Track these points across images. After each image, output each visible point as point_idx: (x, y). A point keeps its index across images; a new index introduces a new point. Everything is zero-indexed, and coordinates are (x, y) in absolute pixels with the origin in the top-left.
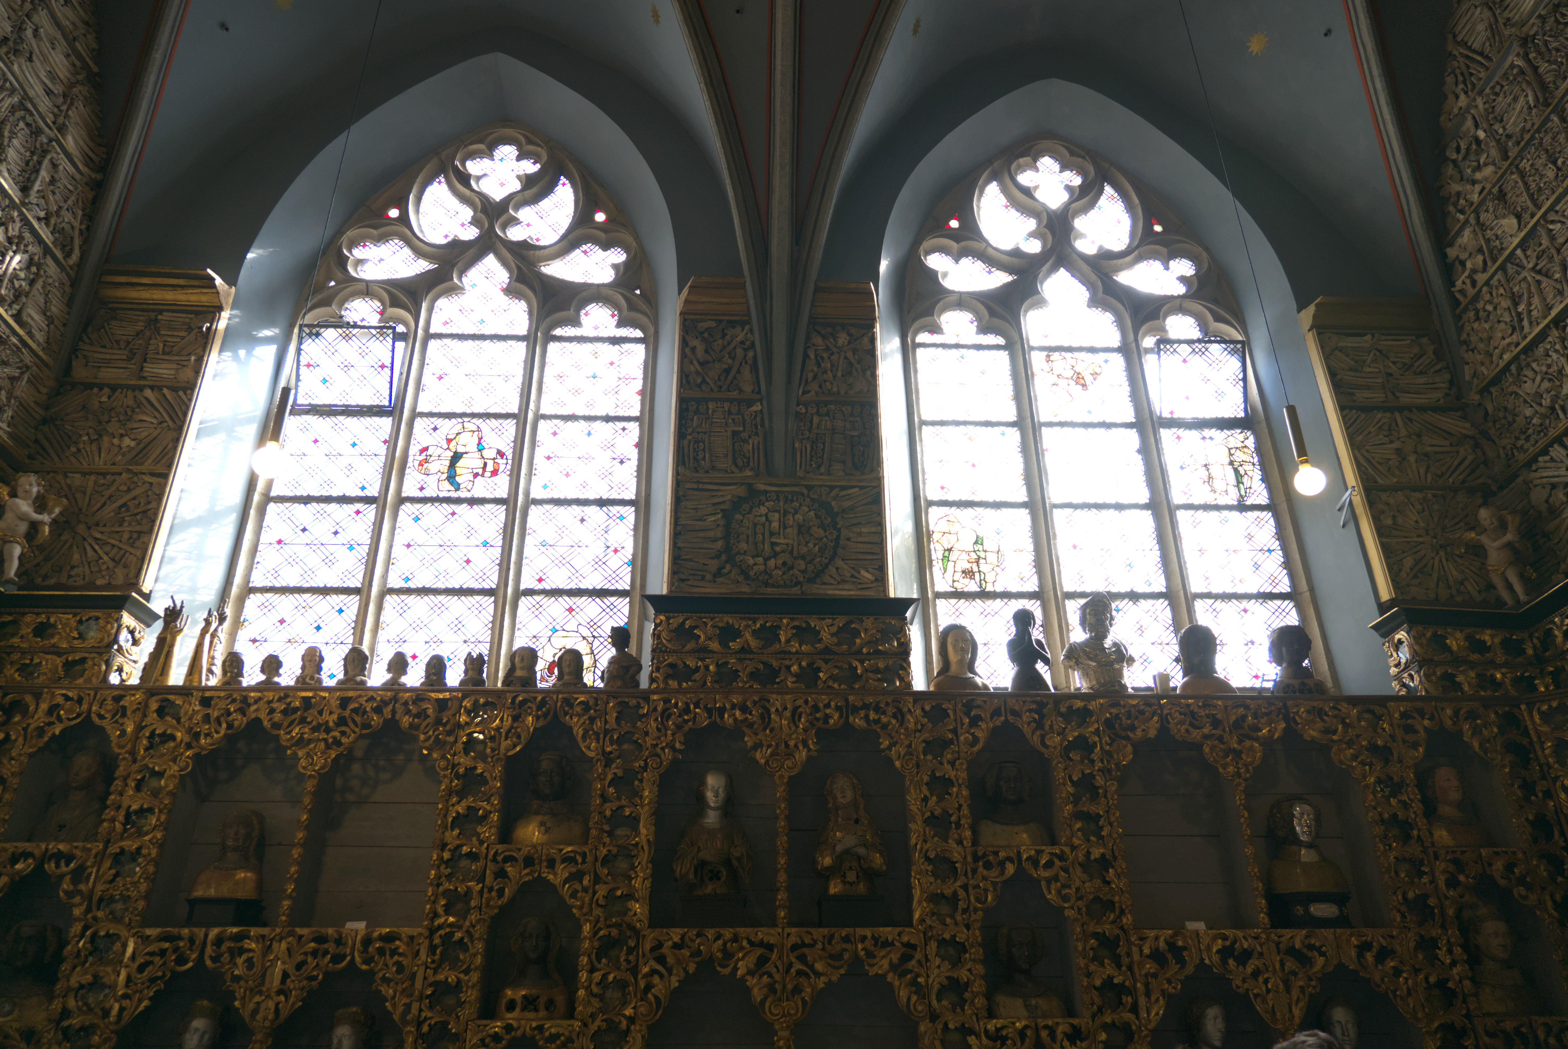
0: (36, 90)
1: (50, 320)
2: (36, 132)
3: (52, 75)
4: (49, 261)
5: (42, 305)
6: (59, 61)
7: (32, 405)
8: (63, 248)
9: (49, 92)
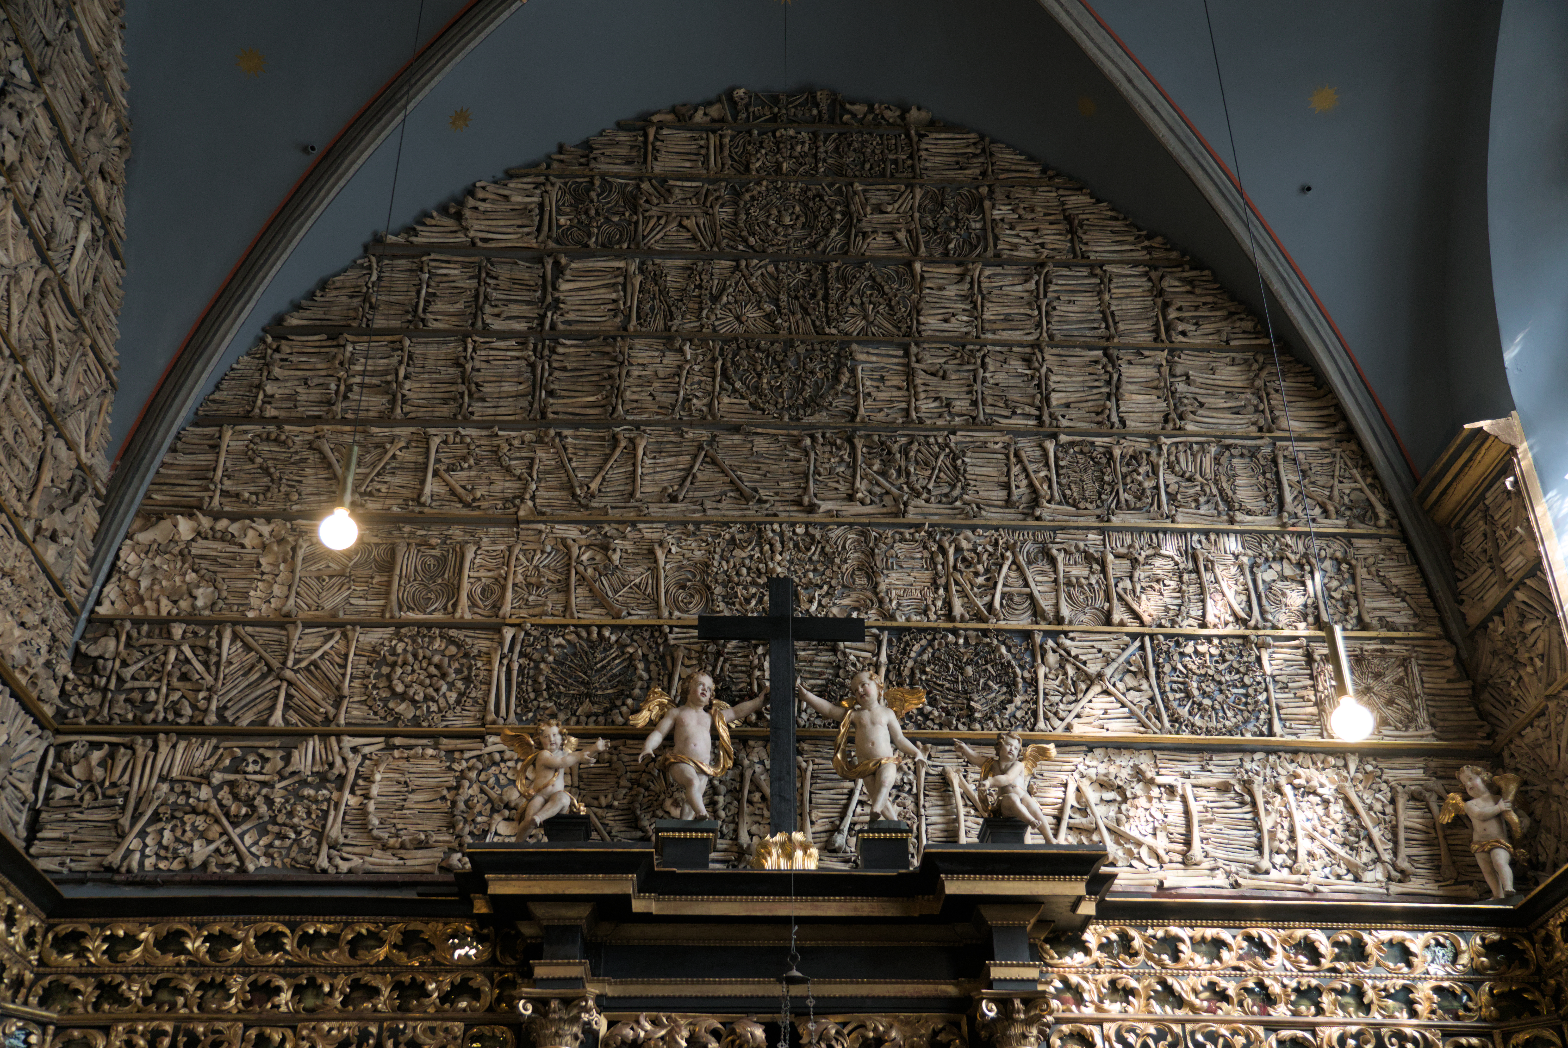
0: (1226, 422)
1: (1400, 594)
2: (1253, 453)
3: (1230, 394)
4: (1358, 543)
5: (1383, 588)
6: (1229, 375)
7: (1447, 686)
8: (1362, 519)
9: (1236, 411)
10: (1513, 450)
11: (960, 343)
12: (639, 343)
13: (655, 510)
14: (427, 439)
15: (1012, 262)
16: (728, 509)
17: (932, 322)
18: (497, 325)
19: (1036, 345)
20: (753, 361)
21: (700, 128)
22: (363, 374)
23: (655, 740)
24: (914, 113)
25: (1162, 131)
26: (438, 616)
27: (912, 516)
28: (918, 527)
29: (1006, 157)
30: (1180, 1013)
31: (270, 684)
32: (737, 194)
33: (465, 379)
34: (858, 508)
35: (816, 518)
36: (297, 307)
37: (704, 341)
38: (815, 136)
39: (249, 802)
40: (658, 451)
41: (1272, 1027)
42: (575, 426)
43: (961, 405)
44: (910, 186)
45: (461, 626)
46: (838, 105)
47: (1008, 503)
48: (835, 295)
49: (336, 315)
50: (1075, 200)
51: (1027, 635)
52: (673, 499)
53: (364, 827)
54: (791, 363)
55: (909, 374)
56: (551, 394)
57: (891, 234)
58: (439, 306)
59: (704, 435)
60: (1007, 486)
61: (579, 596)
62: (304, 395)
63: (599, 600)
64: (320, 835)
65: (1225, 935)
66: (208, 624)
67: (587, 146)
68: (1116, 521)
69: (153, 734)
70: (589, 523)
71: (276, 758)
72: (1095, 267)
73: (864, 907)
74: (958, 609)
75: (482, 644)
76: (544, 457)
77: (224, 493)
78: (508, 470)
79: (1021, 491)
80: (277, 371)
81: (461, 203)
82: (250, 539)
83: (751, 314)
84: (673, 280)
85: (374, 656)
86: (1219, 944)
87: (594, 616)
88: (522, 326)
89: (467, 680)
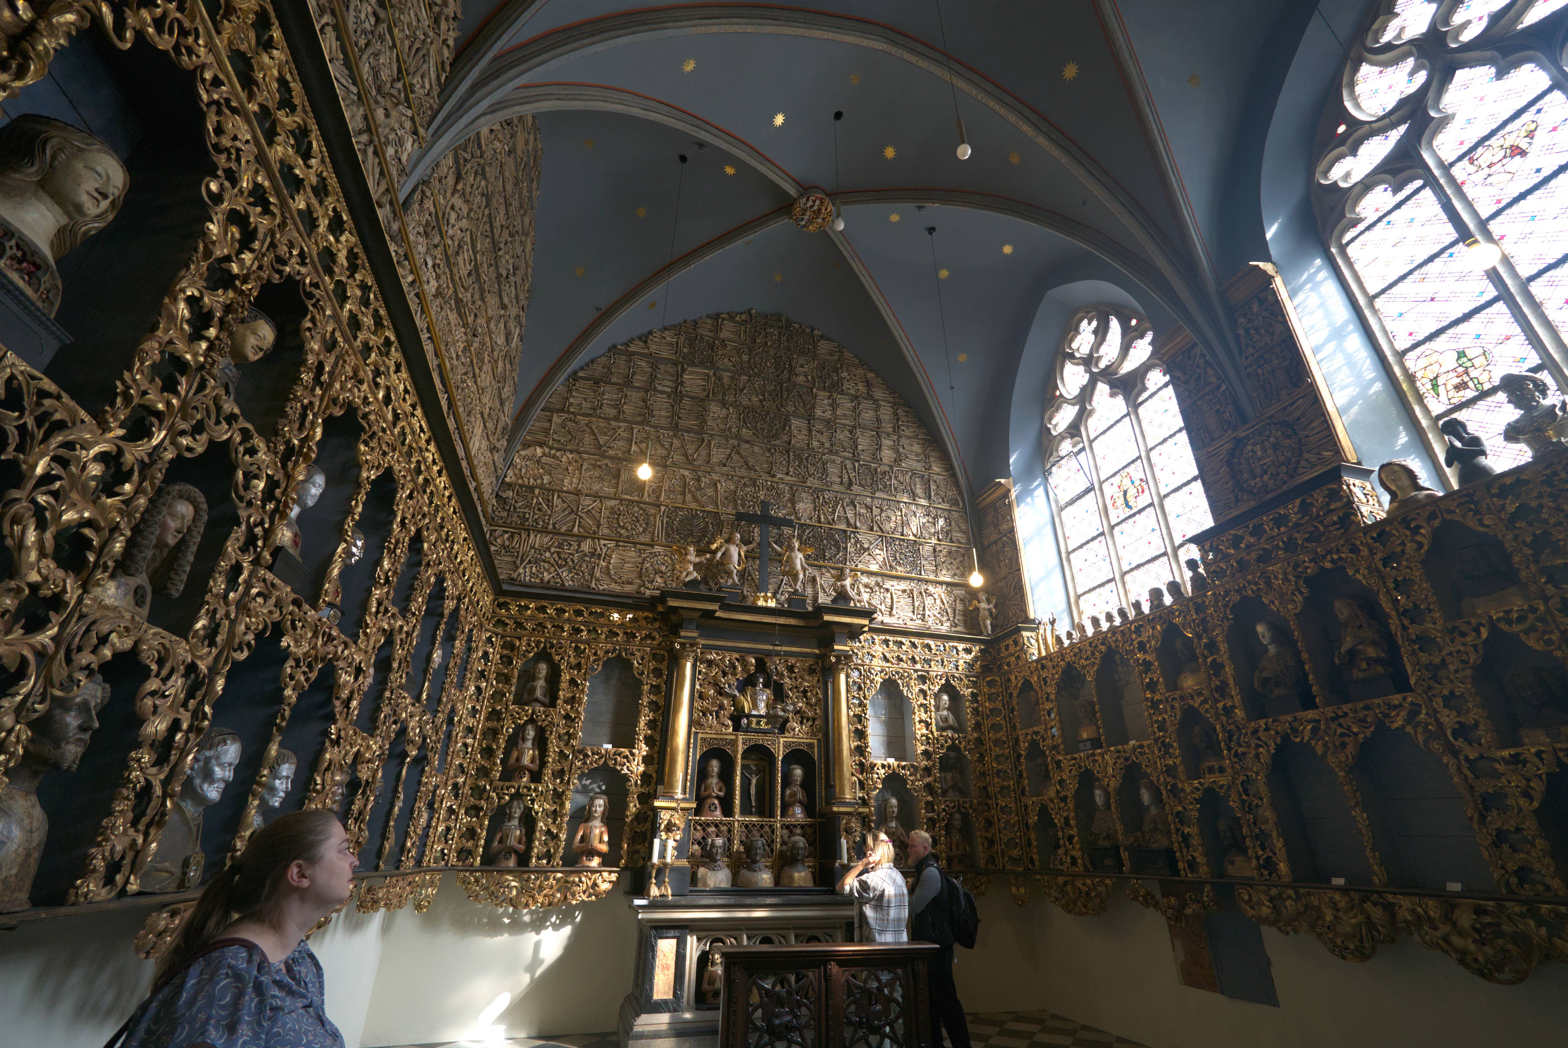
0: (915, 465)
1: (964, 532)
2: (922, 477)
3: (917, 455)
4: (952, 513)
5: (959, 529)
6: (917, 448)
8: (954, 505)
9: (918, 461)
10: (1009, 491)
11: (828, 422)
12: (713, 403)
13: (717, 468)
14: (632, 429)
15: (848, 394)
16: (744, 472)
17: (818, 412)
18: (659, 388)
19: (854, 427)
20: (754, 417)
21: (738, 323)
22: (608, 399)
23: (719, 554)
24: (816, 332)
25: (909, 359)
26: (636, 498)
27: (808, 484)
28: (810, 488)
29: (847, 354)
30: (888, 665)
31: (573, 516)
32: (751, 351)
33: (647, 407)
34: (789, 478)
35: (775, 480)
36: (582, 369)
37: (737, 406)
38: (780, 333)
39: (565, 560)
40: (719, 446)
41: (916, 671)
42: (688, 432)
43: (827, 445)
44: (814, 359)
45: (644, 503)
46: (789, 323)
47: (841, 483)
48: (785, 396)
49: (597, 374)
50: (870, 375)
51: (845, 531)
52: (724, 465)
53: (608, 574)
54: (768, 419)
55: (810, 431)
56: (679, 418)
57: (806, 376)
58: (637, 377)
59: (736, 442)
60: (841, 477)
61: (689, 497)
62: (584, 404)
63: (696, 500)
64: (592, 575)
65: (903, 640)
66: (549, 490)
67: (695, 322)
68: (877, 495)
69: (528, 531)
70: (694, 471)
71: (575, 545)
72: (875, 401)
73: (792, 621)
74: (822, 519)
75: (652, 511)
76: (676, 442)
77: (554, 440)
78: (663, 445)
79: (845, 479)
80: (574, 394)
81: (647, 337)
82: (564, 459)
83: (754, 399)
84: (726, 381)
85: (612, 510)
86: (901, 643)
87: (694, 506)
88: (669, 390)
89: (647, 524)
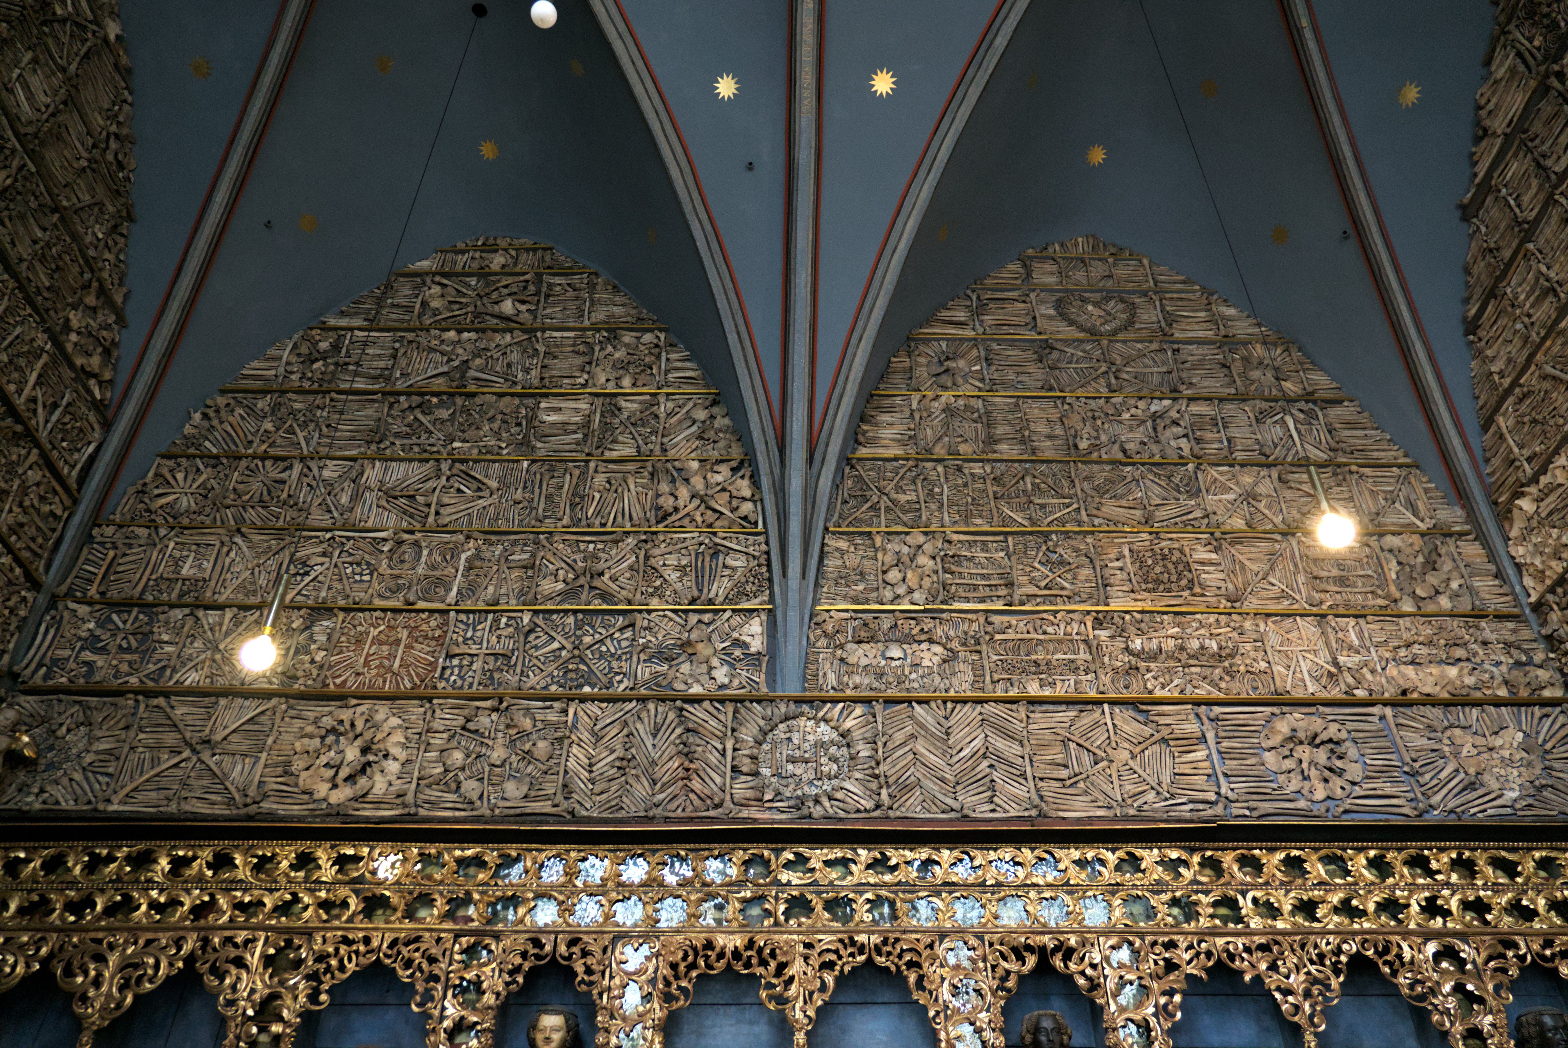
22: (1527, 298)
49: (1486, 280)
58: (1526, 200)
62: (1513, 350)
77: (1529, 460)
80: (1490, 353)
82: (1562, 477)
